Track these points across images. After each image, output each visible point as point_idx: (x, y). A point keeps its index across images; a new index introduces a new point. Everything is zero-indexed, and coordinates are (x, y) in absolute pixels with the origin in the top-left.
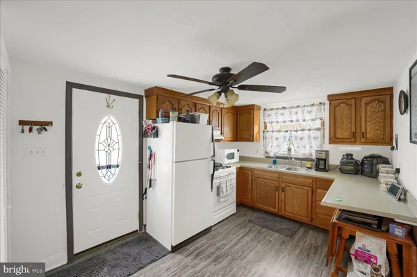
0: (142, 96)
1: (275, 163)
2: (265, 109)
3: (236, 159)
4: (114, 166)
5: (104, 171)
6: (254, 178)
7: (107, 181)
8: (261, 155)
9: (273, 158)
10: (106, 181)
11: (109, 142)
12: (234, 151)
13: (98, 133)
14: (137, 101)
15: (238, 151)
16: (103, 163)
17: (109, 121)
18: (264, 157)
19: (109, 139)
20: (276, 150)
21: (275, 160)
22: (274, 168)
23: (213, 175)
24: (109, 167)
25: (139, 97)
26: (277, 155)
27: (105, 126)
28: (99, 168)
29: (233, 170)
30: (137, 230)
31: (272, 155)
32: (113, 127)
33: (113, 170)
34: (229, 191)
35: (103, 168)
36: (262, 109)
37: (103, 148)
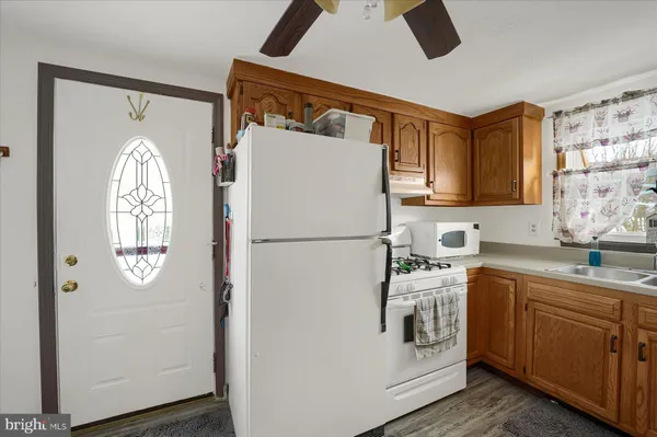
0: (222, 95)
1: (595, 260)
2: (558, 114)
3: (471, 247)
4: (154, 250)
5: (132, 259)
6: (525, 301)
7: (139, 282)
8: (547, 238)
9: (588, 246)
10: (134, 279)
11: (142, 196)
12: (466, 227)
13: (117, 177)
14: (207, 108)
15: (476, 227)
16: (129, 242)
17: (142, 149)
18: (558, 244)
19: (142, 189)
20: (600, 225)
21: (597, 254)
22: (592, 276)
23: (385, 286)
24: (142, 251)
25: (214, 98)
26: (604, 238)
27: (132, 162)
28: (120, 253)
29: (459, 274)
30: (211, 394)
31: (584, 236)
32: (152, 162)
33: (152, 258)
34: (444, 333)
35: (129, 252)
36: (549, 113)
37: (130, 208)
